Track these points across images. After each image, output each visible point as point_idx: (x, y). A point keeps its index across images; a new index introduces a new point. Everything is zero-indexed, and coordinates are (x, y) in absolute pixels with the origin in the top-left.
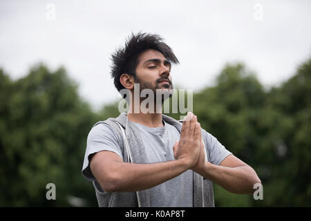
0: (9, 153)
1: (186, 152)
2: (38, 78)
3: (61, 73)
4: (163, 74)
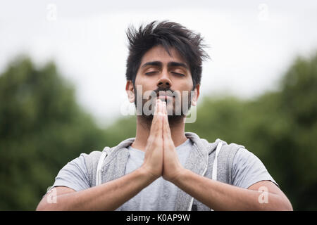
4: (160, 84)
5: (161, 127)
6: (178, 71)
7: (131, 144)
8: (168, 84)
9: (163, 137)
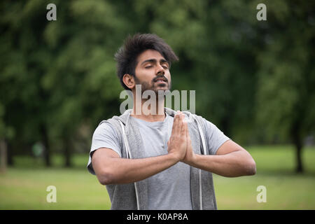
1: (174, 148)
4: (158, 73)
8: (164, 73)
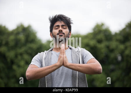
0: (9, 60)
2: (20, 30)
3: (29, 27)
4: (59, 31)
5: (63, 52)
6: (64, 27)
7: (52, 50)
8: (62, 31)
9: (63, 55)
